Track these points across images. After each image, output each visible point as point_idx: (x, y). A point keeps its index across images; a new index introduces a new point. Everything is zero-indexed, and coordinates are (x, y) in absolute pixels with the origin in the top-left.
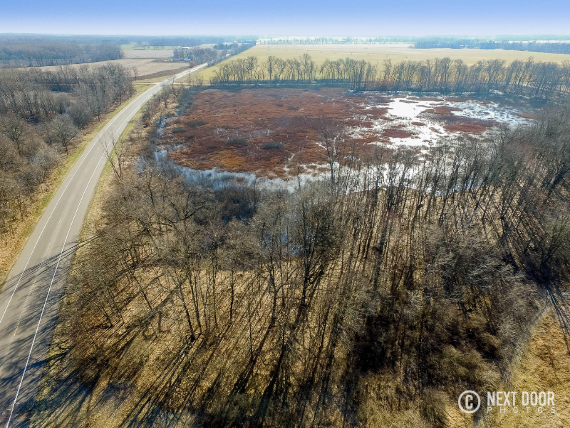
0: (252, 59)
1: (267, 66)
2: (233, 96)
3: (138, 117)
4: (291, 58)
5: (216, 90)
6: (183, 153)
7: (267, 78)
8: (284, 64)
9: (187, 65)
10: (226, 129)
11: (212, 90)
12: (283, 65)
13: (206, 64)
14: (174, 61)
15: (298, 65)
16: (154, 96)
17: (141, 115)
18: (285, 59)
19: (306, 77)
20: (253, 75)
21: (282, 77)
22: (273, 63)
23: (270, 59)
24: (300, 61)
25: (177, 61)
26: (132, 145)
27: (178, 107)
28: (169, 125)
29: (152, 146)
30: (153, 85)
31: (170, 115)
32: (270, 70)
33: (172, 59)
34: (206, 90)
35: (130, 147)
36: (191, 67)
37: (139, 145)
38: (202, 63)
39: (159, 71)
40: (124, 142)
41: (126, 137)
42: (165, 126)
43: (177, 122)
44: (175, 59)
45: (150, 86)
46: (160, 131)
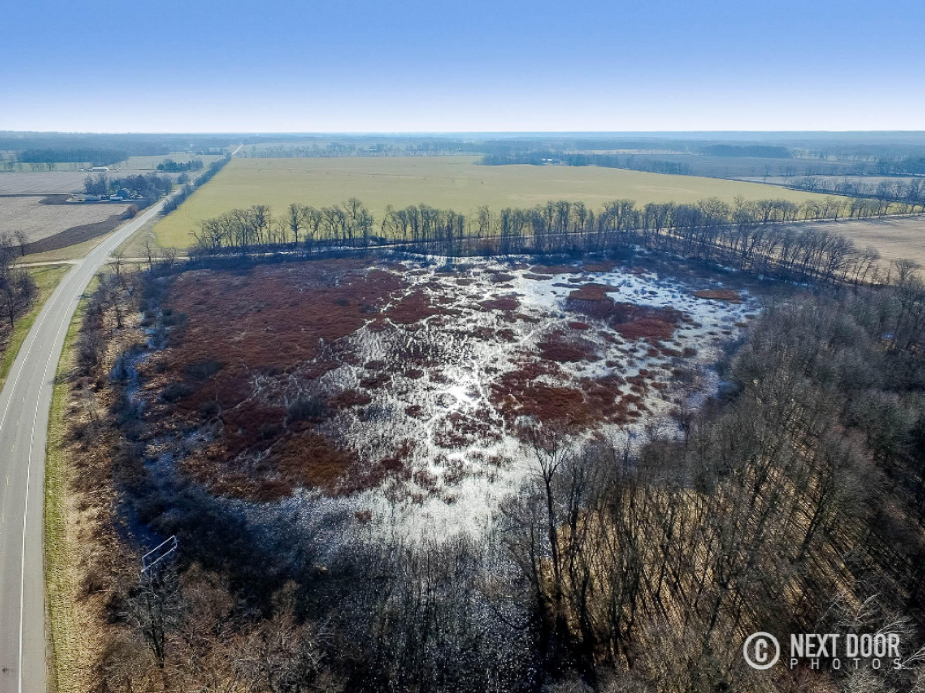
0: (261, 210)
1: (289, 219)
2: (246, 285)
3: (70, 362)
4: (329, 206)
5: (204, 272)
6: (213, 459)
7: (291, 239)
8: (320, 217)
9: (121, 209)
10: (271, 375)
11: (197, 273)
12: (317, 219)
13: (158, 207)
14: (88, 202)
15: (342, 216)
16: (84, 296)
17: (72, 355)
18: (318, 208)
19: (358, 234)
20: (264, 236)
21: (317, 236)
22: (300, 215)
23: (293, 209)
24: (345, 211)
25: (95, 202)
26: (84, 449)
27: (145, 324)
28: (149, 379)
29: (134, 446)
30: (69, 267)
31: (137, 350)
32: (295, 228)
33: (83, 197)
34: (185, 274)
35: (83, 456)
36: (130, 215)
37: (103, 448)
38: (148, 204)
39: (66, 228)
40: (63, 446)
41: (63, 431)
42: (141, 383)
43: (162, 368)
44: (88, 196)
45: (63, 269)
46: (133, 397)
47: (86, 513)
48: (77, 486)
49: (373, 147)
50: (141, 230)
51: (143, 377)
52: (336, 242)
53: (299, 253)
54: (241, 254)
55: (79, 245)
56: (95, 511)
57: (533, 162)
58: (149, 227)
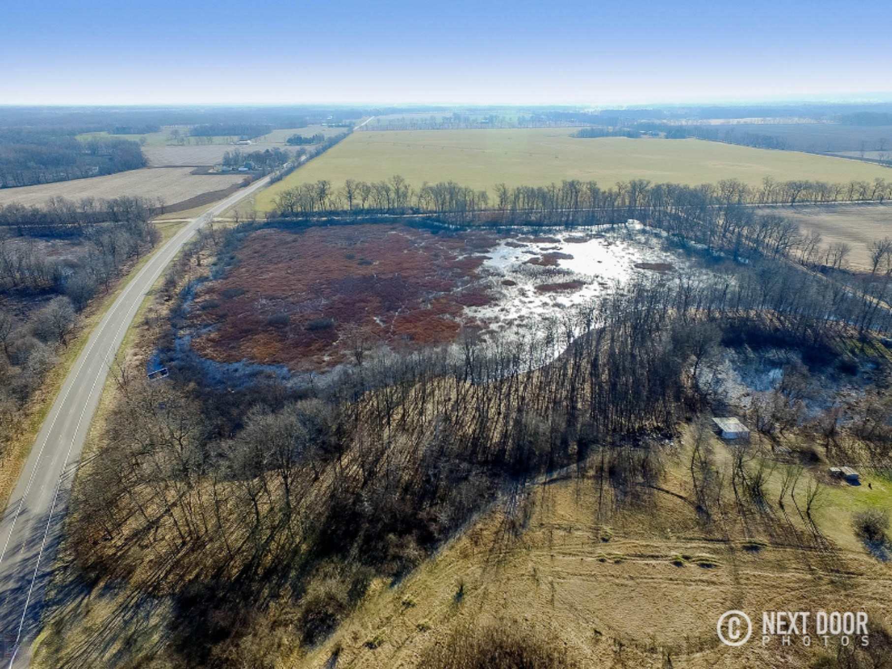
0: (324, 183)
1: (345, 192)
2: (295, 241)
3: (160, 284)
4: (377, 181)
5: (272, 231)
6: (210, 340)
7: (347, 207)
8: (369, 190)
9: (239, 179)
10: (271, 300)
11: (267, 231)
12: (367, 191)
13: (267, 179)
14: (223, 173)
15: (388, 190)
16: (186, 244)
18: (368, 183)
20: (326, 204)
21: (366, 206)
22: (353, 188)
23: (348, 184)
24: (390, 186)
25: (227, 172)
26: (148, 329)
27: (215, 264)
28: (200, 296)
29: (173, 330)
30: (187, 223)
31: (202, 279)
32: (350, 198)
33: (221, 168)
34: (259, 232)
35: (146, 333)
36: (246, 184)
37: (157, 330)
38: (263, 175)
39: (199, 193)
40: (138, 327)
41: (140, 319)
42: (194, 298)
43: (210, 291)
44: (225, 168)
45: (182, 225)
46: (186, 306)
47: (135, 358)
48: (137, 345)
49: (486, 119)
50: (248, 196)
51: (197, 295)
52: (381, 211)
53: (348, 219)
54: (305, 218)
55: (200, 207)
56: (140, 357)
57: (630, 135)
58: (254, 194)
